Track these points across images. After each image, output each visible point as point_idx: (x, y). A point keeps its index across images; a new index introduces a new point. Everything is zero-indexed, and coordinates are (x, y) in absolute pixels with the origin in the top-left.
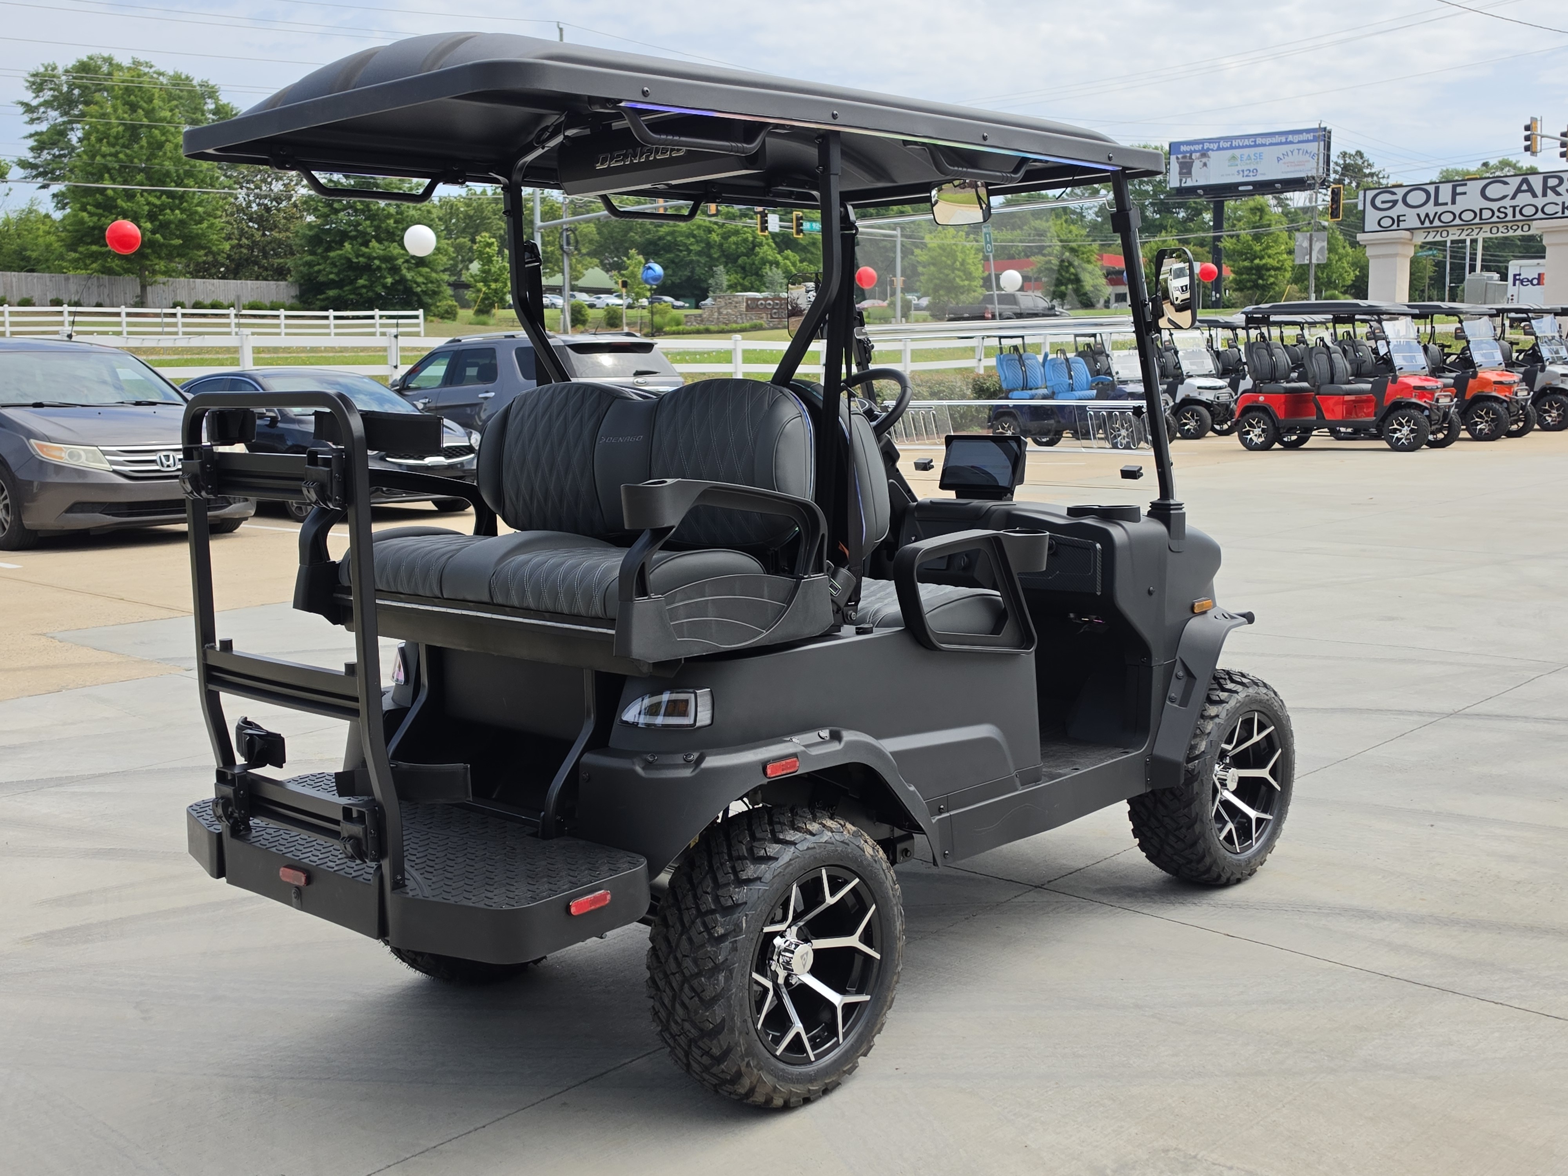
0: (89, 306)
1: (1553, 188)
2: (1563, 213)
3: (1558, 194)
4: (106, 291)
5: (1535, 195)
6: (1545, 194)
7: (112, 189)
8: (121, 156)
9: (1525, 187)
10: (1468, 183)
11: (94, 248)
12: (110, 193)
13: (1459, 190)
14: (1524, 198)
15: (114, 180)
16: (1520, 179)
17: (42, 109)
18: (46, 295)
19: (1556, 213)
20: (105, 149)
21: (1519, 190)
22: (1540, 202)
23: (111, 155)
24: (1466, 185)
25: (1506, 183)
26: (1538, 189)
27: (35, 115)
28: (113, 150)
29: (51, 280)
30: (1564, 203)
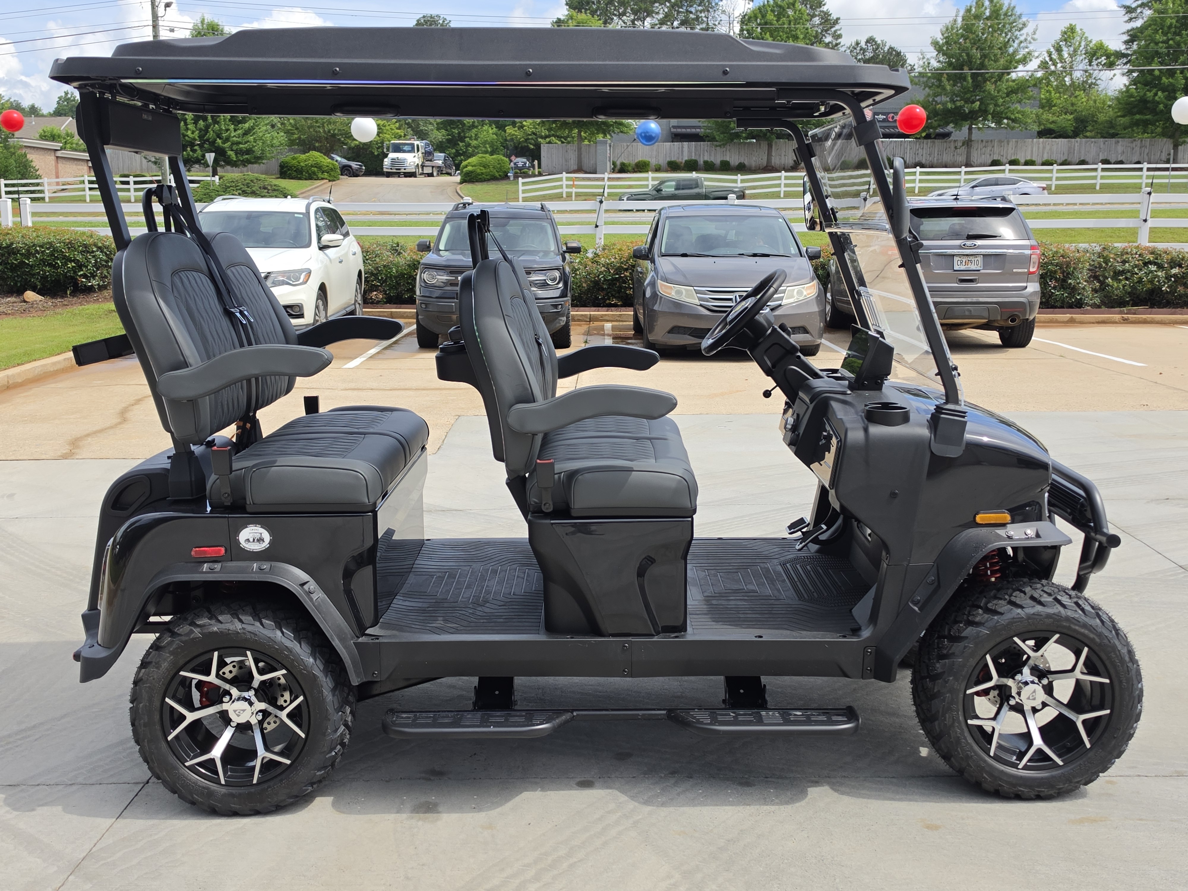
0: (1131, 163)
4: (1147, 151)
7: (1158, 69)
8: (1171, 42)
11: (1138, 117)
12: (1157, 73)
15: (1161, 63)
17: (1139, 10)
18: (1099, 155)
20: (1159, 37)
23: (1163, 42)
27: (1134, 15)
28: (1165, 38)
29: (1104, 143)
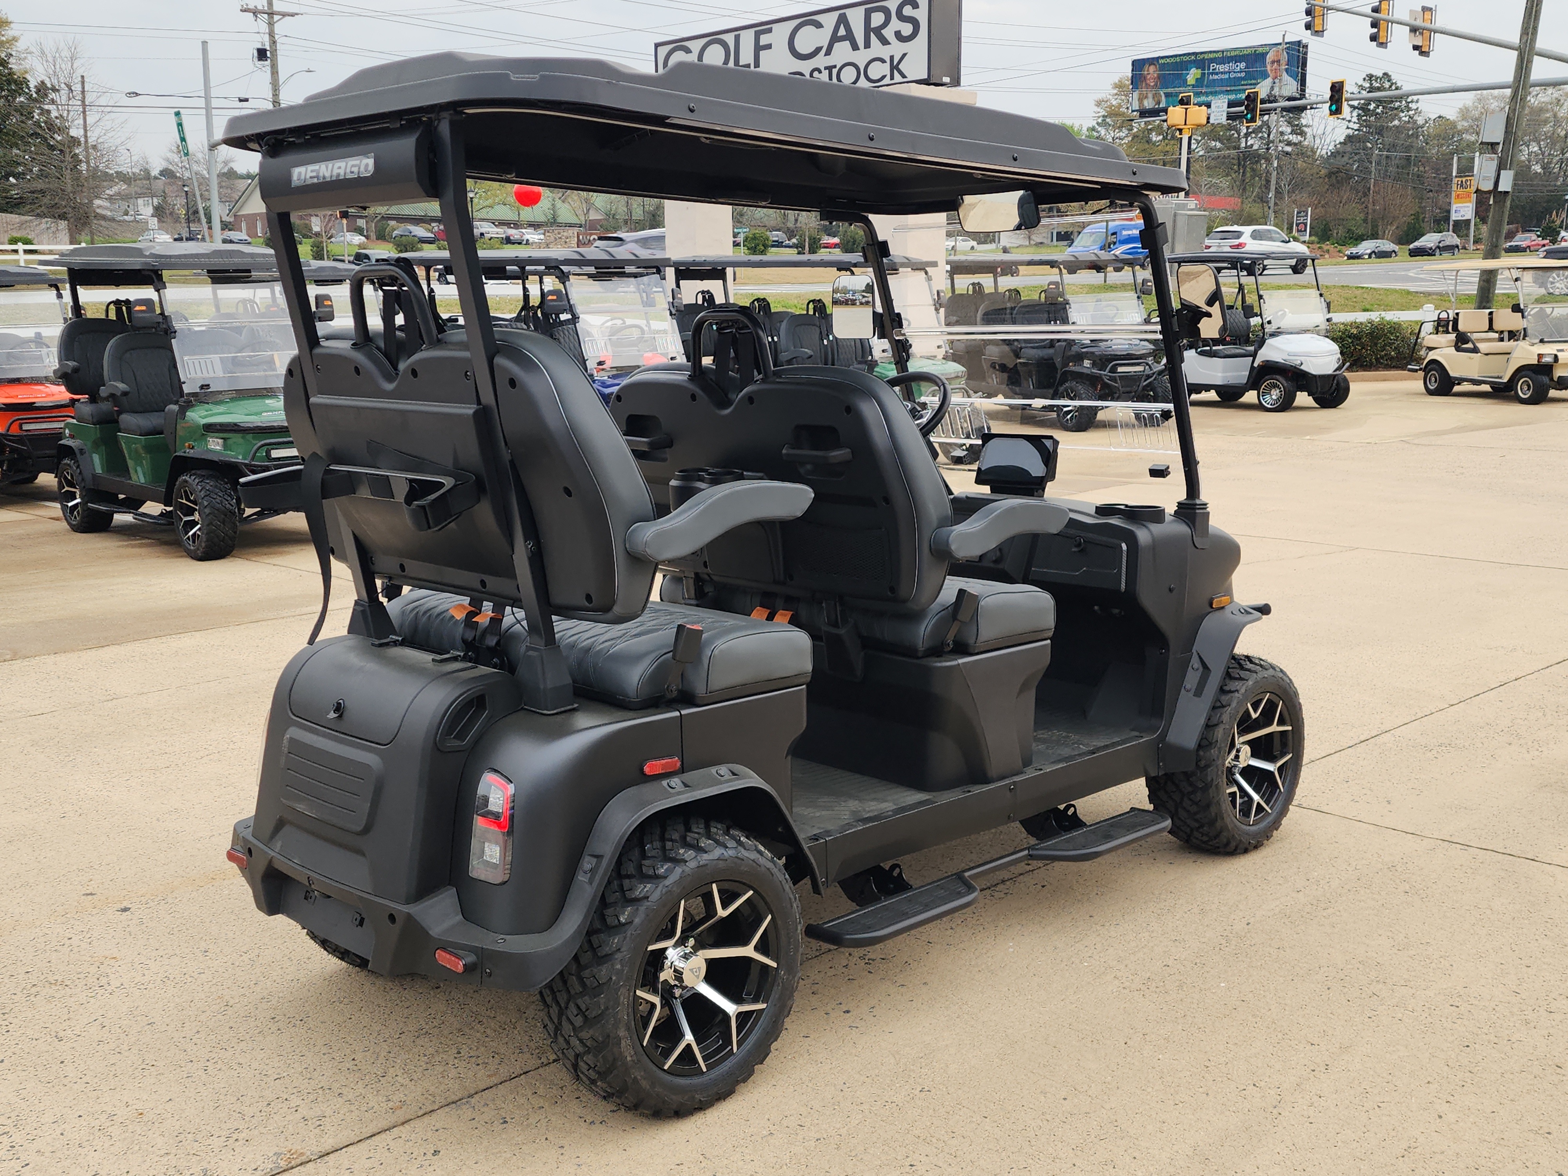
1: (878, 31)
2: (892, 78)
3: (885, 42)
5: (855, 47)
6: (867, 45)
9: (842, 32)
10: (775, 27)
13: (764, 40)
14: (842, 52)
16: (835, 15)
19: (884, 77)
21: (835, 39)
22: (861, 57)
24: (770, 31)
25: (819, 25)
26: (859, 35)
30: (892, 58)
